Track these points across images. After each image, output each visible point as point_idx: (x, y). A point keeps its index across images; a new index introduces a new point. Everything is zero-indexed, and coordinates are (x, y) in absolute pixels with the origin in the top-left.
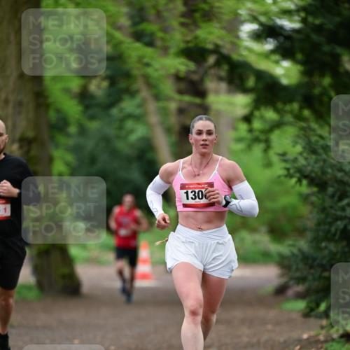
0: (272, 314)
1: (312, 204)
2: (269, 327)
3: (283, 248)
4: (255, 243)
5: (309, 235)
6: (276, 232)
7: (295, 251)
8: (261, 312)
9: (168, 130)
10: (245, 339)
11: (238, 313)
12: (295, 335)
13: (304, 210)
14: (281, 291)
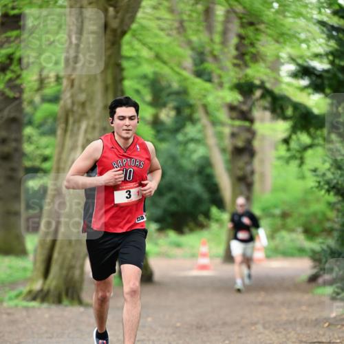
0: (306, 297)
1: (338, 210)
2: (304, 308)
3: (315, 245)
4: (292, 241)
5: (336, 234)
6: (309, 232)
7: (325, 247)
8: (298, 296)
9: (223, 150)
10: (284, 318)
11: (279, 297)
12: (325, 314)
13: (332, 214)
14: (313, 279)
